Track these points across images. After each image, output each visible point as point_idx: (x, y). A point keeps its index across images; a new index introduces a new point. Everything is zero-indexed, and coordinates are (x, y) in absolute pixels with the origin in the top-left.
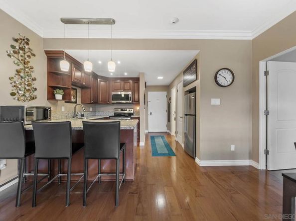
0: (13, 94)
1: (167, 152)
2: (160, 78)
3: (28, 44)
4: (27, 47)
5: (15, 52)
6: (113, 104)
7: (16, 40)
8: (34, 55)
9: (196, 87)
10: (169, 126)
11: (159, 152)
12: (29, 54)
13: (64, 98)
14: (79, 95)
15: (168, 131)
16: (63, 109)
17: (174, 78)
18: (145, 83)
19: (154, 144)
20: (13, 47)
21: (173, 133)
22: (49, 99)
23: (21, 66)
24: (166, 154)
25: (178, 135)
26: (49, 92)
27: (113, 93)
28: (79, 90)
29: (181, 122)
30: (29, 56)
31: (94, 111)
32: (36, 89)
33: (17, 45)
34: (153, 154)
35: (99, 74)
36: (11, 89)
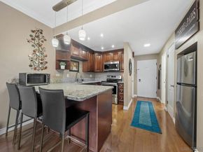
0: (31, 66)
1: (150, 124)
2: (147, 45)
3: (41, 33)
4: (41, 35)
5: (33, 39)
6: (106, 72)
7: (33, 31)
8: (45, 40)
9: (196, 43)
10: (159, 93)
11: (140, 122)
12: (42, 39)
13: (66, 68)
14: (81, 66)
15: (158, 98)
16: (68, 76)
17: (164, 43)
18: (133, 53)
19: (137, 111)
20: (31, 36)
21: (163, 101)
22: (56, 69)
23: (36, 48)
24: (149, 126)
25: (169, 105)
26: (56, 64)
27: (105, 63)
28: (81, 63)
29: (172, 91)
30: (42, 41)
31: (94, 77)
32: (47, 62)
33: (34, 34)
34: (133, 122)
35: (95, 50)
36: (29, 63)
